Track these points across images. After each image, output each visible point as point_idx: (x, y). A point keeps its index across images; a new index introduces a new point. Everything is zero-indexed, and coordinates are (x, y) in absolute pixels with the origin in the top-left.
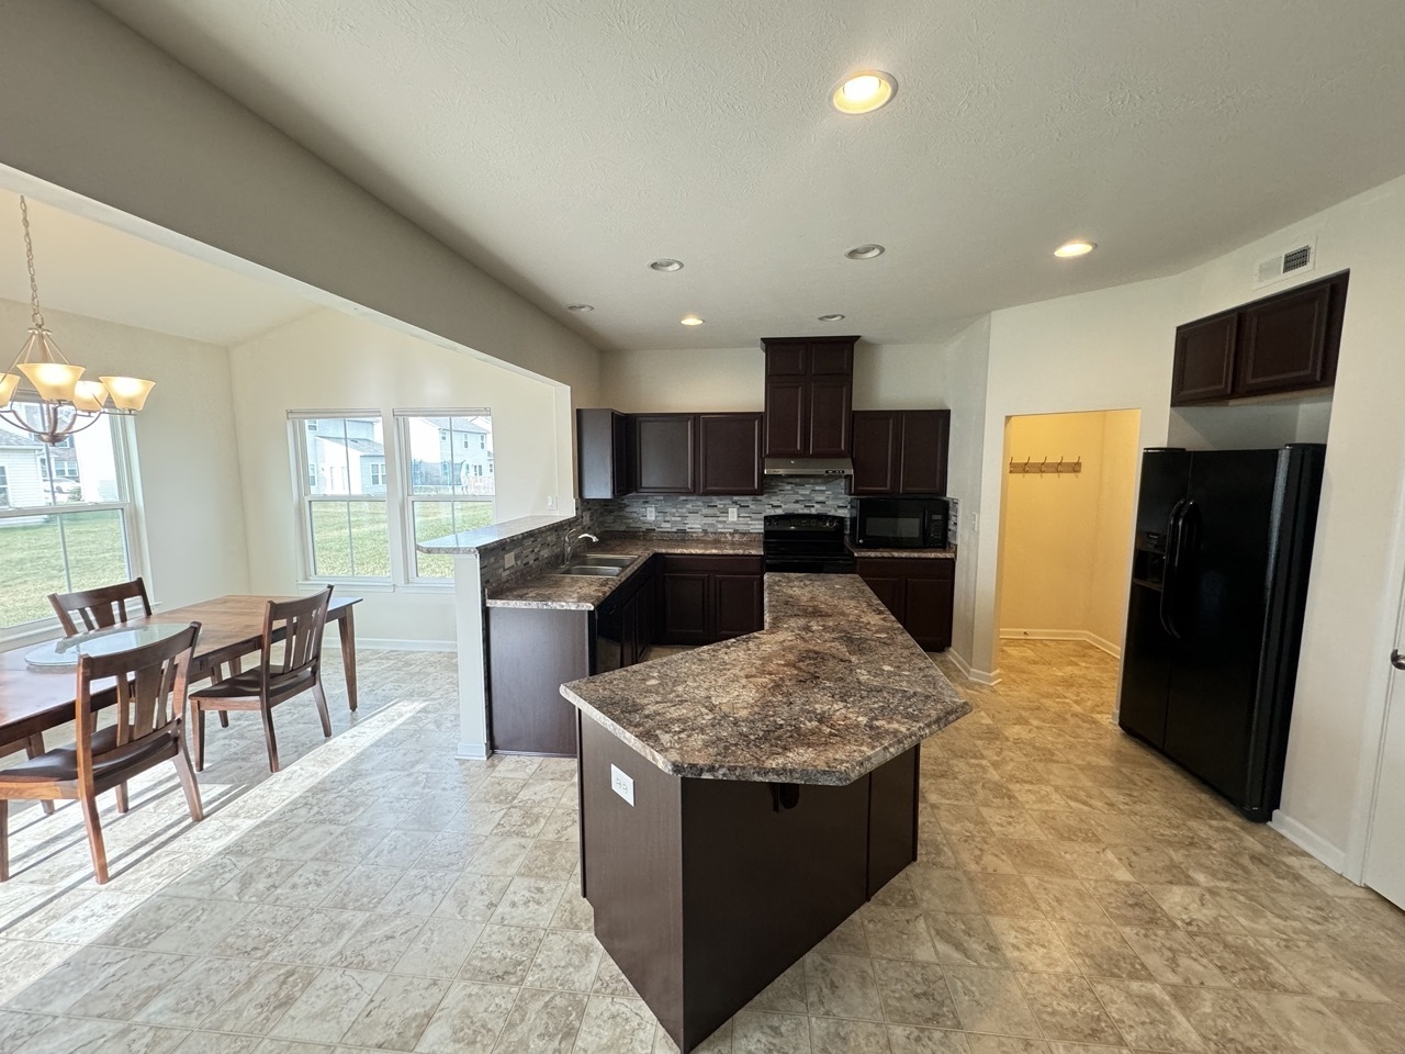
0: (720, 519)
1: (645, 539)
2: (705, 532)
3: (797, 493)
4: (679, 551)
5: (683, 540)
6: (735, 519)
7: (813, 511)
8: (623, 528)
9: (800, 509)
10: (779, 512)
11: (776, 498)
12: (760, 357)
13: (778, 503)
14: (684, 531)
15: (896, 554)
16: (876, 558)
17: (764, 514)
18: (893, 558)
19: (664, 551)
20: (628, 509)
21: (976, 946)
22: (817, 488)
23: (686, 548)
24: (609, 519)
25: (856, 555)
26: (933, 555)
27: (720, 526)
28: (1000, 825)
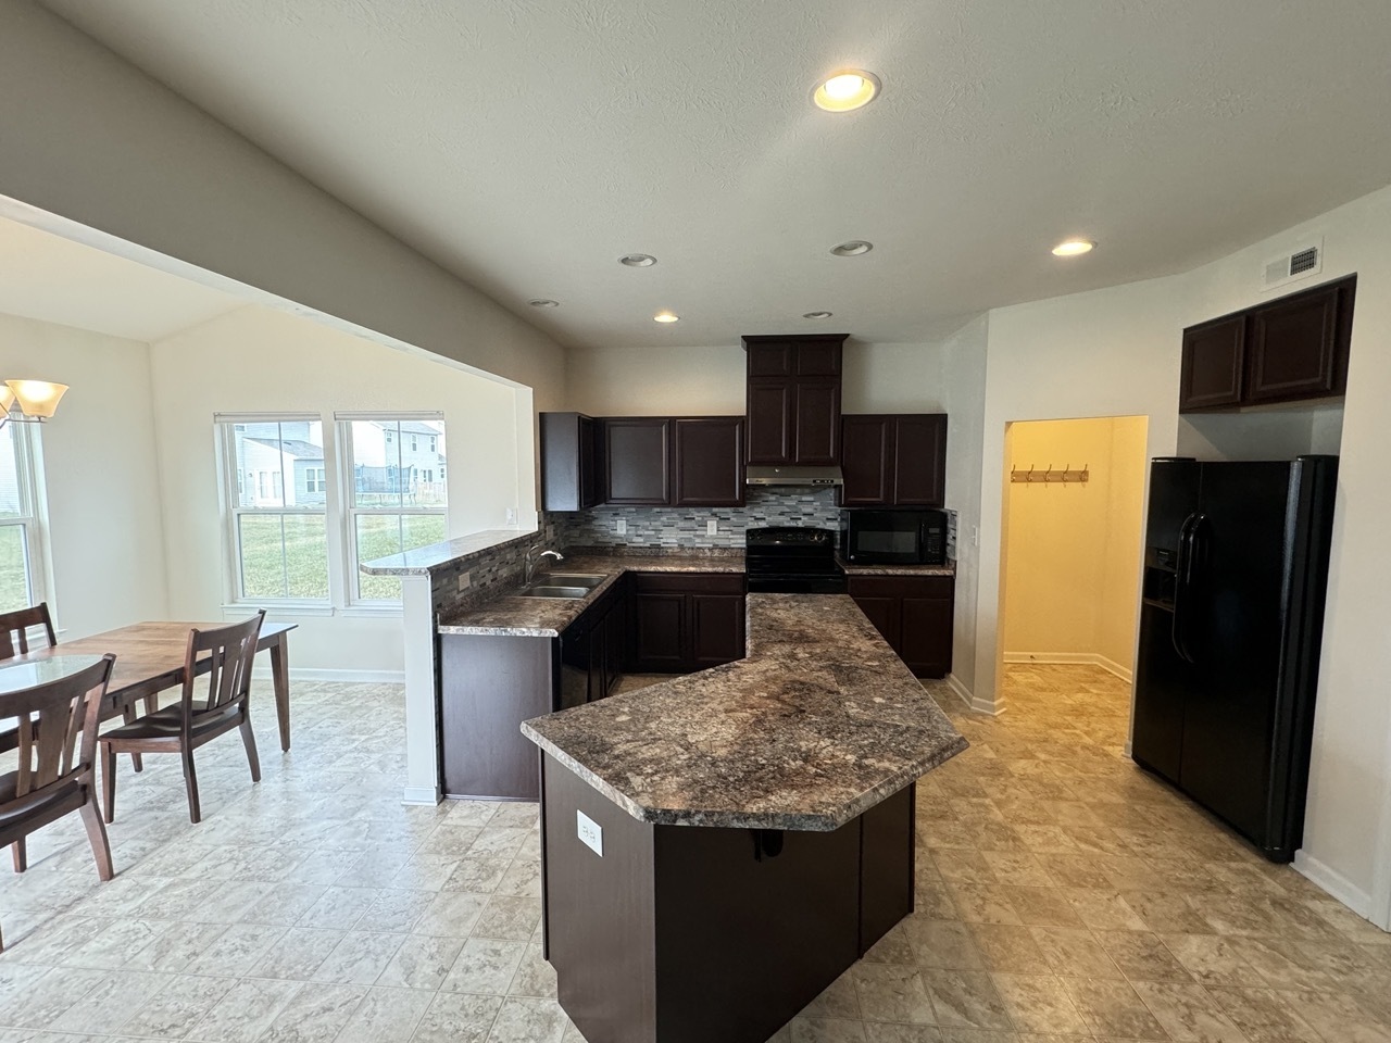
0: (698, 533)
1: (614, 555)
2: (681, 547)
3: (782, 504)
4: (652, 569)
5: (657, 556)
6: (715, 533)
7: (800, 524)
8: (590, 543)
9: (786, 522)
10: (763, 524)
11: (759, 509)
12: (741, 356)
13: (762, 516)
14: (658, 547)
15: (890, 572)
16: (869, 575)
17: (747, 528)
18: (887, 575)
19: (636, 569)
20: (596, 523)
21: (978, 1007)
22: (804, 499)
23: (661, 564)
24: (576, 533)
25: (847, 572)
26: (930, 572)
27: (698, 540)
28: (1004, 871)
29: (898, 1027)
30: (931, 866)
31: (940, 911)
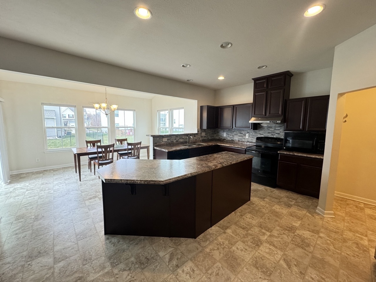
0: (243, 137)
1: (223, 141)
2: (239, 141)
3: (269, 130)
5: (232, 143)
6: (248, 137)
14: (233, 140)
18: (294, 155)
19: (219, 144)
20: (220, 133)
24: (215, 135)
25: (278, 152)
28: (237, 249)
29: (154, 251)
30: (218, 235)
31: (202, 243)
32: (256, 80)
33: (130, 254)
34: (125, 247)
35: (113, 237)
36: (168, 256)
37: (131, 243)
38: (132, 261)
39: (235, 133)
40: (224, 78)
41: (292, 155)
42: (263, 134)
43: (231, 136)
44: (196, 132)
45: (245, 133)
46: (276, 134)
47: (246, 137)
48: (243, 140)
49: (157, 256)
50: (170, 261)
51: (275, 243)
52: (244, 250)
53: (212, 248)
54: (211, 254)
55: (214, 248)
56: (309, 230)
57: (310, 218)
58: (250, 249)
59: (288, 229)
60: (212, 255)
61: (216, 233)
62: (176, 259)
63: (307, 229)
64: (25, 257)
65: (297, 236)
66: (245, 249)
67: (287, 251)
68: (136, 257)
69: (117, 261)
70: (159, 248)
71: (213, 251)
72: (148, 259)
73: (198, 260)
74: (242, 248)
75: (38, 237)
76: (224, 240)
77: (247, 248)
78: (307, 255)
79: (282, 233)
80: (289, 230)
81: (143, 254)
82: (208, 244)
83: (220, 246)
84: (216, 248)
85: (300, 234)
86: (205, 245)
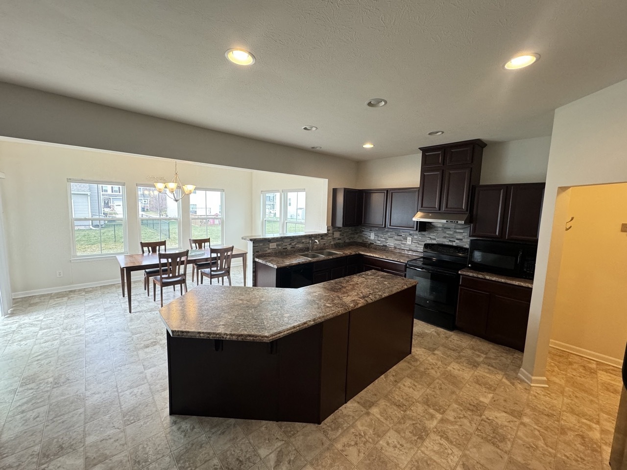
0: (403, 242)
1: (368, 247)
2: (395, 248)
3: (445, 233)
4: (369, 254)
5: (385, 250)
6: (410, 243)
7: (454, 244)
8: (361, 241)
9: (446, 242)
10: (434, 242)
11: (432, 234)
13: (434, 237)
14: (386, 246)
16: (473, 277)
17: (425, 242)
18: (485, 279)
19: (363, 253)
20: (364, 233)
22: (457, 231)
25: (459, 272)
27: (402, 246)
28: (388, 444)
29: (251, 447)
30: (356, 418)
31: (330, 432)
32: (425, 150)
33: (211, 452)
34: (204, 439)
35: (184, 419)
36: (273, 457)
37: (213, 430)
38: (214, 465)
39: (389, 234)
40: (373, 146)
41: (482, 278)
42: (435, 239)
43: (382, 239)
44: (324, 230)
45: (405, 235)
46: (457, 239)
47: (408, 243)
48: (403, 247)
49: (255, 455)
50: (276, 466)
51: (450, 434)
52: (398, 446)
53: (346, 443)
54: (344, 453)
55: (349, 443)
56: (505, 410)
57: (509, 389)
58: (409, 445)
59: (471, 408)
60: (346, 455)
61: (354, 415)
62: (286, 463)
63: (503, 409)
64: (37, 455)
65: (486, 422)
66: (401, 445)
67: (469, 450)
68: (222, 458)
69: (189, 464)
70: (260, 441)
71: (347, 448)
72: (240, 461)
73: (323, 464)
74: (396, 443)
75: (58, 418)
76: (366, 428)
77: (403, 442)
78: (502, 457)
79: (462, 416)
80: (472, 411)
81: (233, 453)
82: (339, 433)
83: (360, 438)
84: (353, 443)
85: (491, 418)
86: (334, 437)
